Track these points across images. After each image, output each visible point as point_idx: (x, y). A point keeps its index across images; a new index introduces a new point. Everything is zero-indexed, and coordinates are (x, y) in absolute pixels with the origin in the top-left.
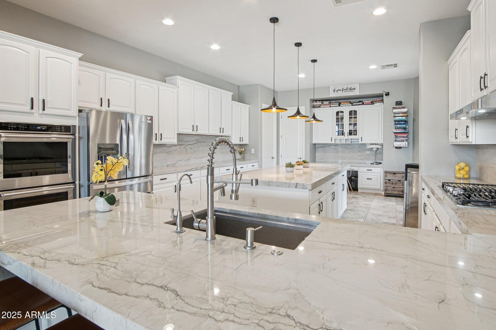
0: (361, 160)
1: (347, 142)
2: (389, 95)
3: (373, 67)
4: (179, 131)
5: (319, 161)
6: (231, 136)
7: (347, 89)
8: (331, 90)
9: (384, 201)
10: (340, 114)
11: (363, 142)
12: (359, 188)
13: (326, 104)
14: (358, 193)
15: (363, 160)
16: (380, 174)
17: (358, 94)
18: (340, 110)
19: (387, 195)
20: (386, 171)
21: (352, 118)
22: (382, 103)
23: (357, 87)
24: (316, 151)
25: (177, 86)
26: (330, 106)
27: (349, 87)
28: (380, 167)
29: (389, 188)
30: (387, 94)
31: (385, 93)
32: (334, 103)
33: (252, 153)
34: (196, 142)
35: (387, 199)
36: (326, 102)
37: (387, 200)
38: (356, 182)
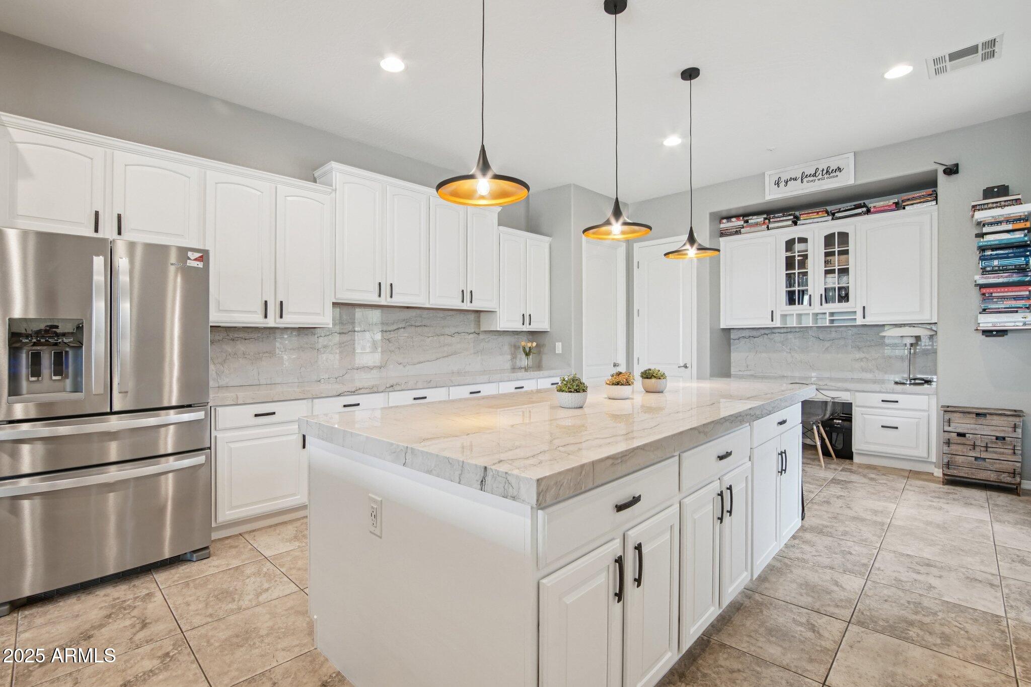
0: (863, 370)
1: (819, 321)
2: (956, 172)
3: (899, 71)
4: (338, 296)
5: (741, 373)
6: (497, 310)
7: (816, 173)
8: (769, 182)
9: (944, 501)
10: (798, 247)
11: (869, 320)
12: (856, 453)
13: (757, 224)
14: (854, 468)
15: (871, 371)
16: (926, 414)
17: (851, 181)
18: (796, 236)
19: (953, 481)
20: (948, 407)
21: (833, 254)
22: (934, 203)
23: (848, 162)
24: (732, 348)
25: (334, 187)
26: (768, 227)
27: (823, 165)
28: (928, 395)
29: (959, 459)
30: (952, 171)
31: (944, 167)
32: (778, 219)
33: (557, 352)
34: (403, 326)
35: (956, 496)
36: (755, 217)
37: (954, 499)
38: (847, 434)
